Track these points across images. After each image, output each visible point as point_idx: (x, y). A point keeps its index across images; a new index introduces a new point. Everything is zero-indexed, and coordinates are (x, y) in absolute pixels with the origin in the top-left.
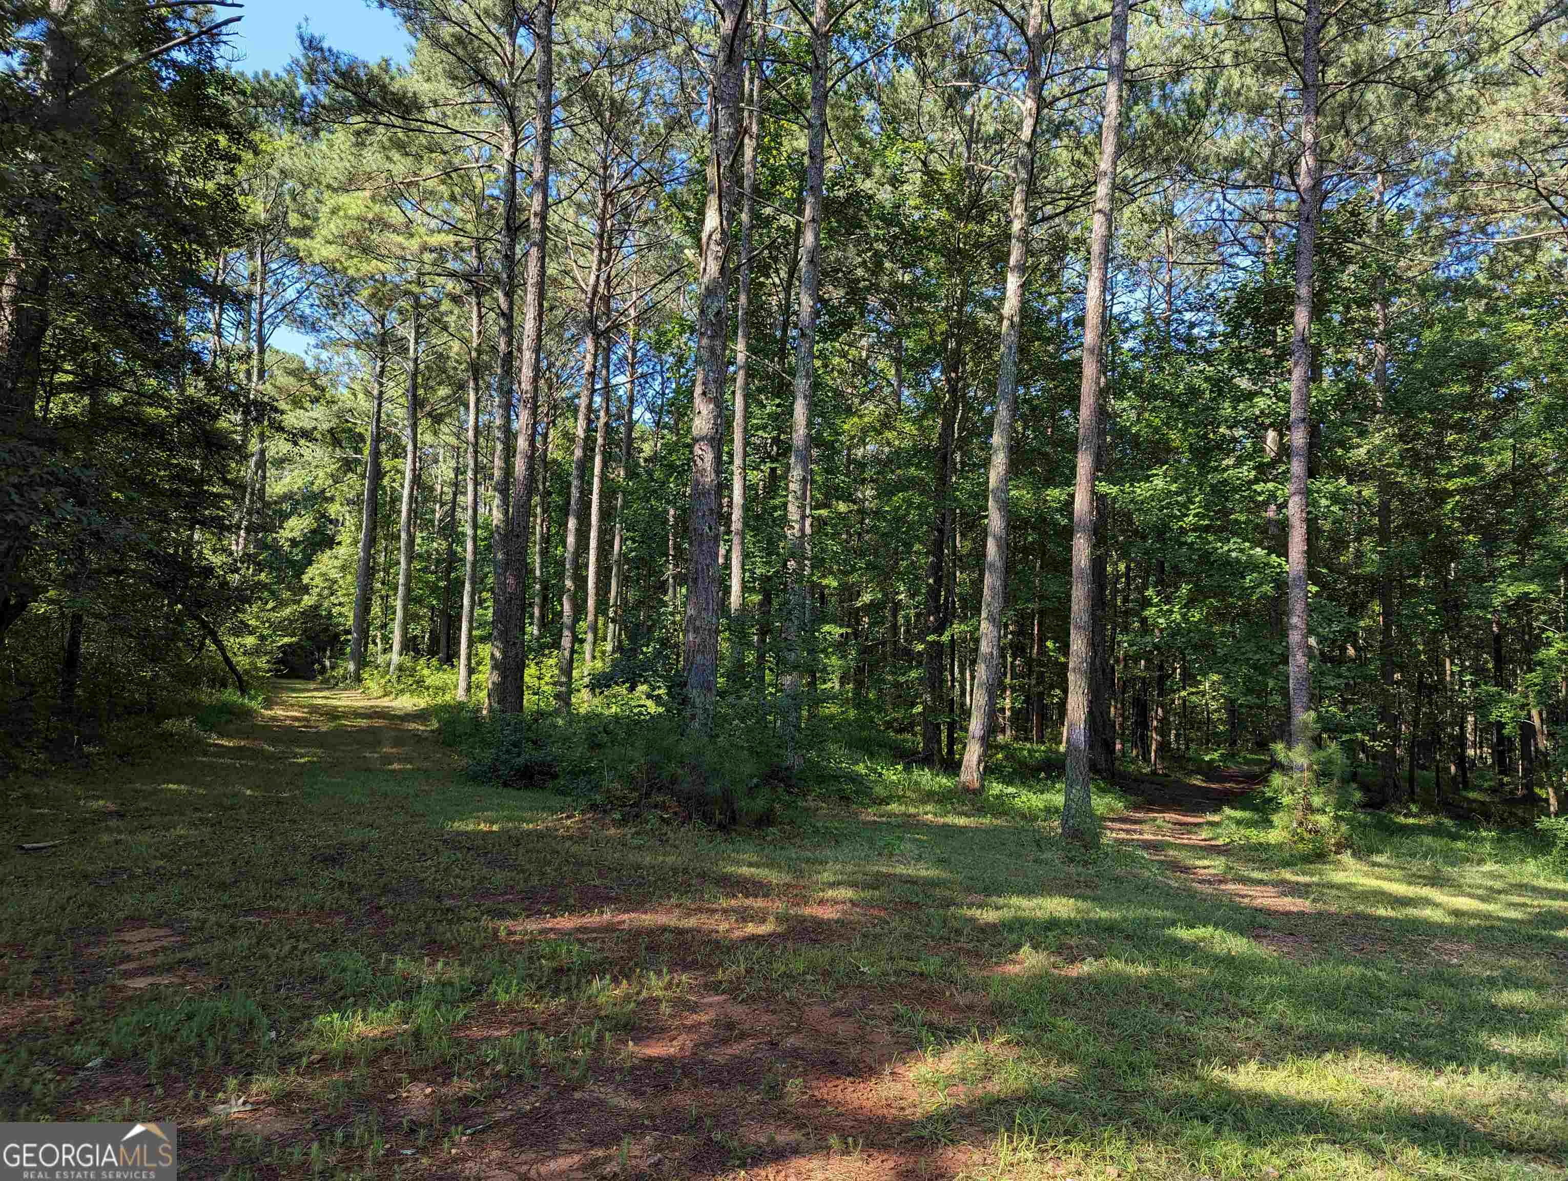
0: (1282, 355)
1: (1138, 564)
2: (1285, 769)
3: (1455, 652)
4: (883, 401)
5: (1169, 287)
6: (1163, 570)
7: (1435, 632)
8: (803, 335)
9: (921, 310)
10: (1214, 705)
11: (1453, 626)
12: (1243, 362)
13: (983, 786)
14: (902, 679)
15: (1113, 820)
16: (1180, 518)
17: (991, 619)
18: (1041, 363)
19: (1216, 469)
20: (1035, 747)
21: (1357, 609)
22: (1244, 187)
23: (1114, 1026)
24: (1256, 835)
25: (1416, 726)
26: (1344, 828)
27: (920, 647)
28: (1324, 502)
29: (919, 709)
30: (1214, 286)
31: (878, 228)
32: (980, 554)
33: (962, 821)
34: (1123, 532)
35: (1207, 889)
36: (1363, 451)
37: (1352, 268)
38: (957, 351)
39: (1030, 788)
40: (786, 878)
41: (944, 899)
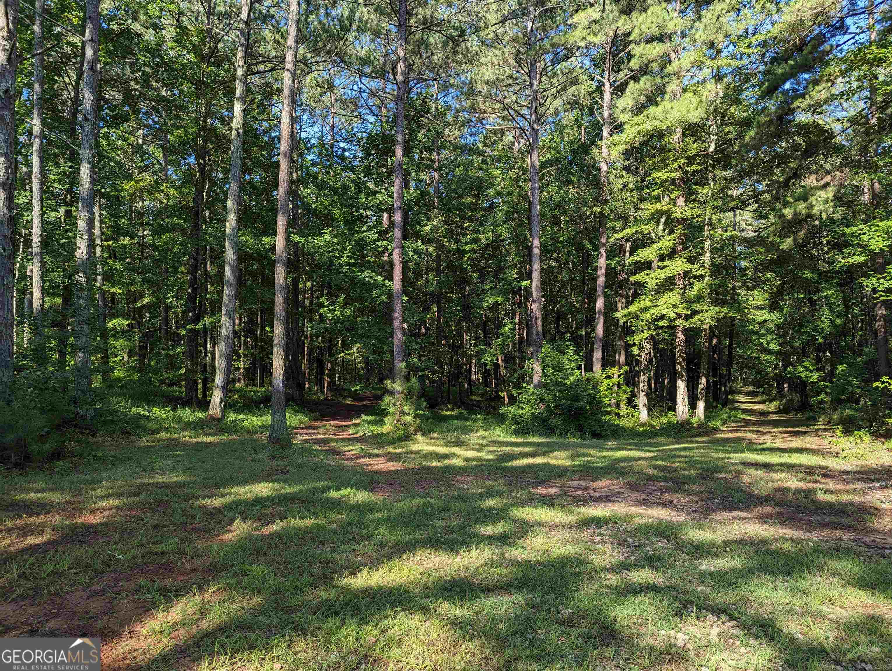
0: (390, 173)
1: (318, 283)
2: (391, 393)
3: (468, 329)
4: (155, 173)
5: (332, 127)
6: (330, 287)
7: (459, 320)
8: (86, 119)
9: (177, 117)
10: (358, 360)
11: (467, 317)
12: (371, 174)
13: (223, 416)
14: (172, 353)
15: (302, 428)
16: (339, 258)
17: (228, 314)
18: (258, 161)
19: (358, 232)
20: (258, 389)
21: (426, 309)
22: (370, 77)
23: (289, 563)
24: (377, 429)
25: (451, 366)
26: (418, 421)
27: (184, 332)
28: (411, 253)
29: (183, 371)
30: (355, 130)
31: (145, 57)
32: (221, 274)
33: (209, 439)
34: (309, 264)
35: (350, 464)
36: (428, 228)
37: (423, 131)
38: (204, 147)
39: (254, 415)
40: (67, 497)
41: (187, 495)
